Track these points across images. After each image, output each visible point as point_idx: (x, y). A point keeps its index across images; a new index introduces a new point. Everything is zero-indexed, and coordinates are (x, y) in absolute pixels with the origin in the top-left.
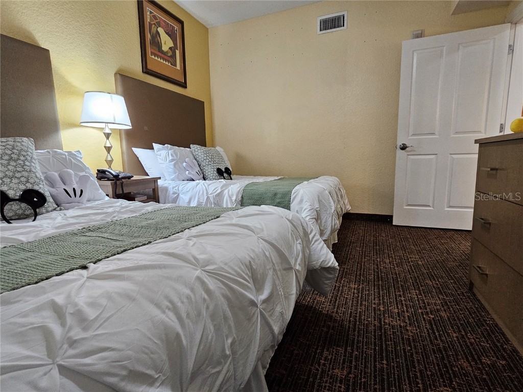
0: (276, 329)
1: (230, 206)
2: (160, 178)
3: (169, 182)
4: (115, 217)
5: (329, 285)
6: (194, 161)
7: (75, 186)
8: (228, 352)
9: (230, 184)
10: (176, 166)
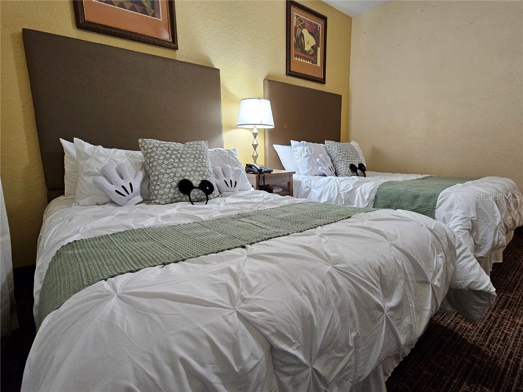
0: (403, 340)
1: (361, 206)
2: (295, 173)
3: (303, 176)
4: (260, 207)
5: (480, 312)
6: (328, 156)
7: (232, 178)
8: (351, 344)
9: (364, 182)
10: (310, 162)
